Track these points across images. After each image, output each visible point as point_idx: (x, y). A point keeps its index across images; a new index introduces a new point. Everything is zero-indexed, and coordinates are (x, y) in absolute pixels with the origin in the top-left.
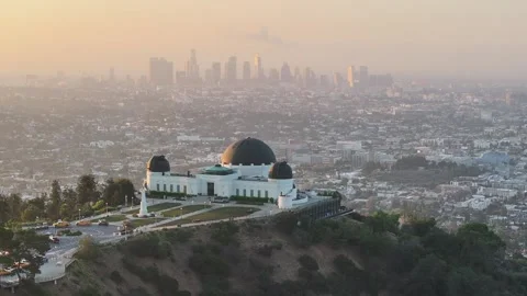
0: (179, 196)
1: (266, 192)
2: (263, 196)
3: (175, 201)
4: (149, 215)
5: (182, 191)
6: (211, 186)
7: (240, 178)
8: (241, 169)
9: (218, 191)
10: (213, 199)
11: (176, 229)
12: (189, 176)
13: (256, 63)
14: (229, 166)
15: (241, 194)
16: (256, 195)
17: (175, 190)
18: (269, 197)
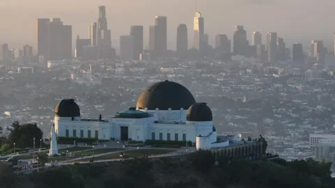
0: (90, 141)
1: (184, 136)
2: (180, 139)
3: (86, 146)
4: (60, 154)
5: (93, 136)
6: (124, 130)
7: (156, 122)
8: (157, 113)
9: (133, 135)
10: (127, 143)
11: (88, 164)
12: (100, 120)
13: (196, 27)
14: (145, 110)
15: (157, 138)
16: (173, 138)
17: (86, 136)
18: (187, 140)
